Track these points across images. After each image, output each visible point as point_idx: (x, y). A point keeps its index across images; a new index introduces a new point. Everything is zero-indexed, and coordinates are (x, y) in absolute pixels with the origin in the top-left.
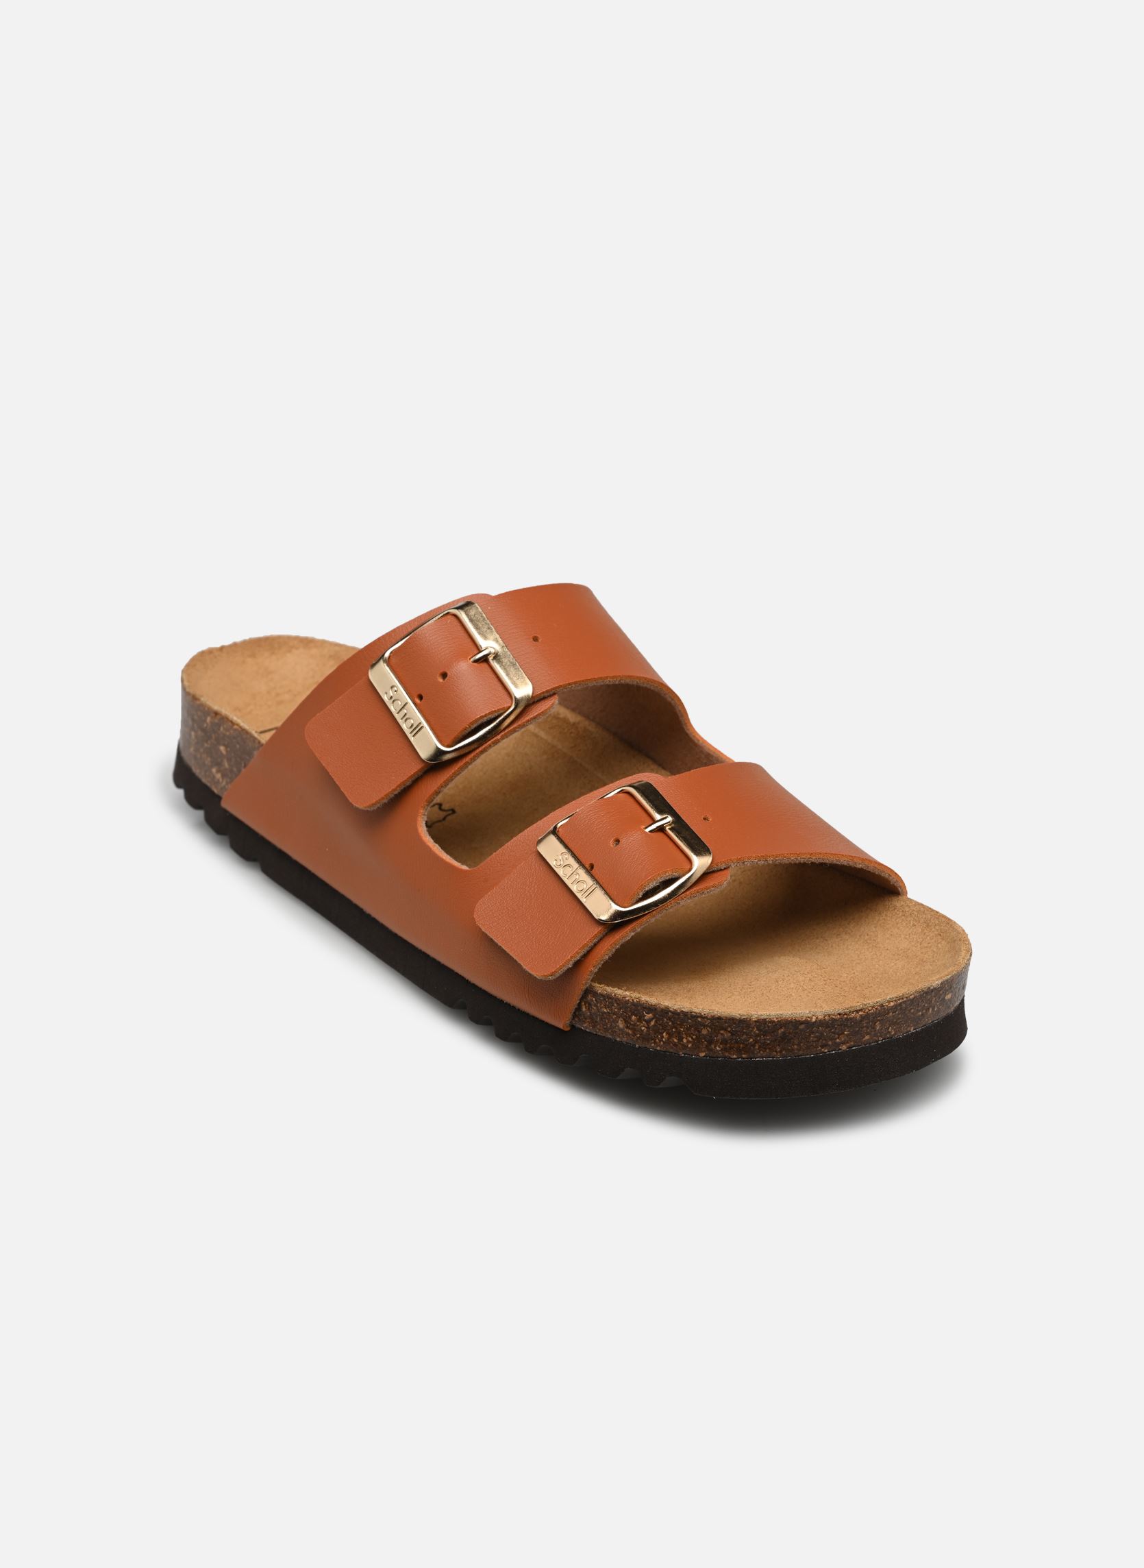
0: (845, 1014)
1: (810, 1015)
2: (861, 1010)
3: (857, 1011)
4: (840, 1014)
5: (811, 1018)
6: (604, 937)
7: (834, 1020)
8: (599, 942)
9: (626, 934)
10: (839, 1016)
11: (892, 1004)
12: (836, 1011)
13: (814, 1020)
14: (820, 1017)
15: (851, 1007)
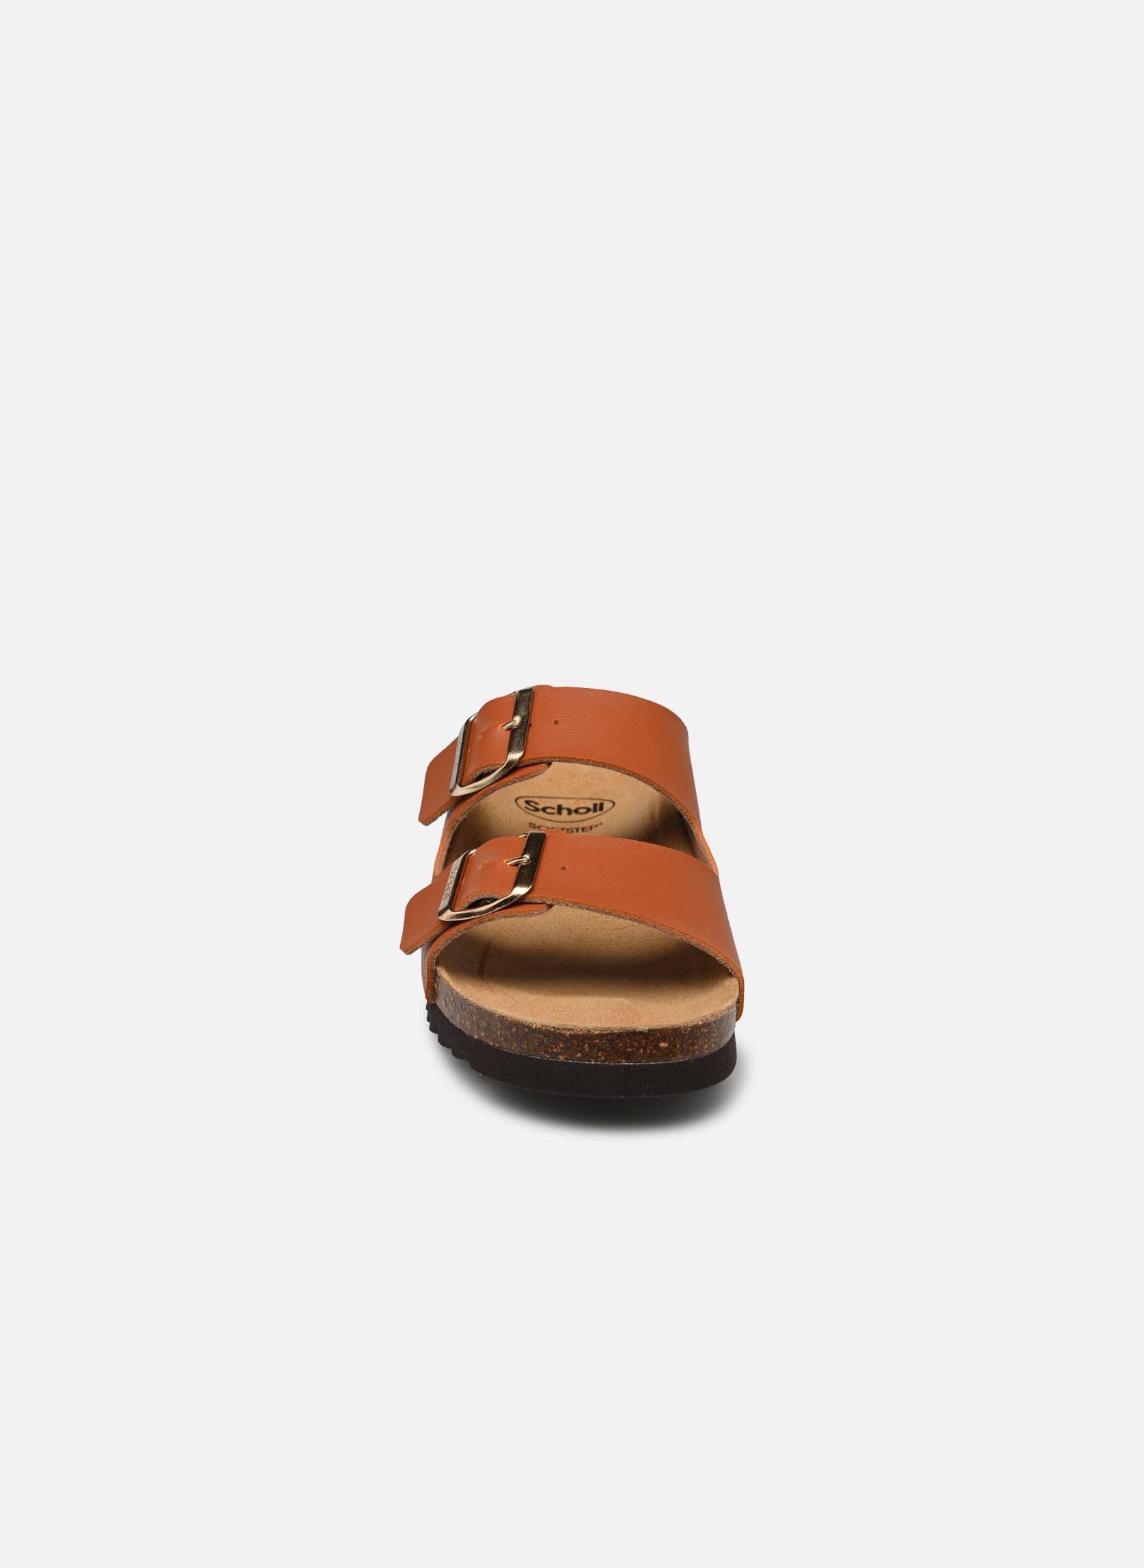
0: (558, 1029)
1: (532, 1022)
2: (572, 1030)
3: (569, 1030)
4: (554, 1028)
5: (533, 1025)
6: (446, 930)
7: (549, 1031)
8: (440, 934)
9: (454, 933)
10: (553, 1029)
11: (597, 1032)
12: (552, 1025)
13: (534, 1027)
14: (539, 1026)
15: (565, 1025)
